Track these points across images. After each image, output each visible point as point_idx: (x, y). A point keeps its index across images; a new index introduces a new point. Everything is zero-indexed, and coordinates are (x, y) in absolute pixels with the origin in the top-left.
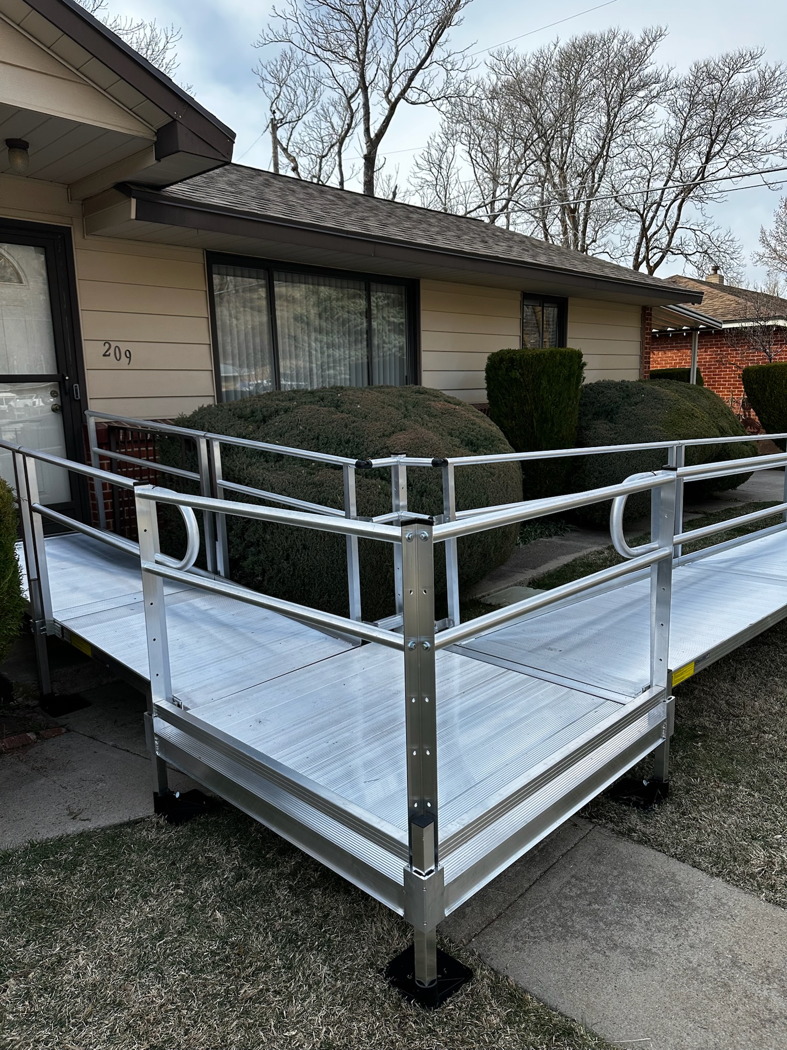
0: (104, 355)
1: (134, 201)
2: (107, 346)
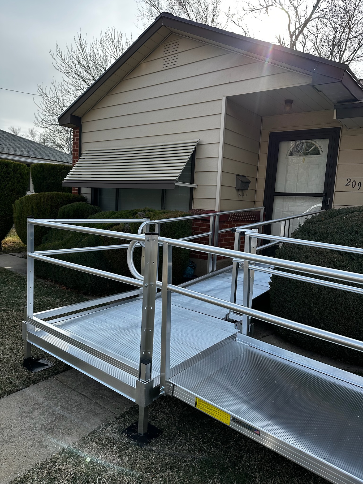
0: (346, 185)
1: (335, 111)
2: (349, 180)
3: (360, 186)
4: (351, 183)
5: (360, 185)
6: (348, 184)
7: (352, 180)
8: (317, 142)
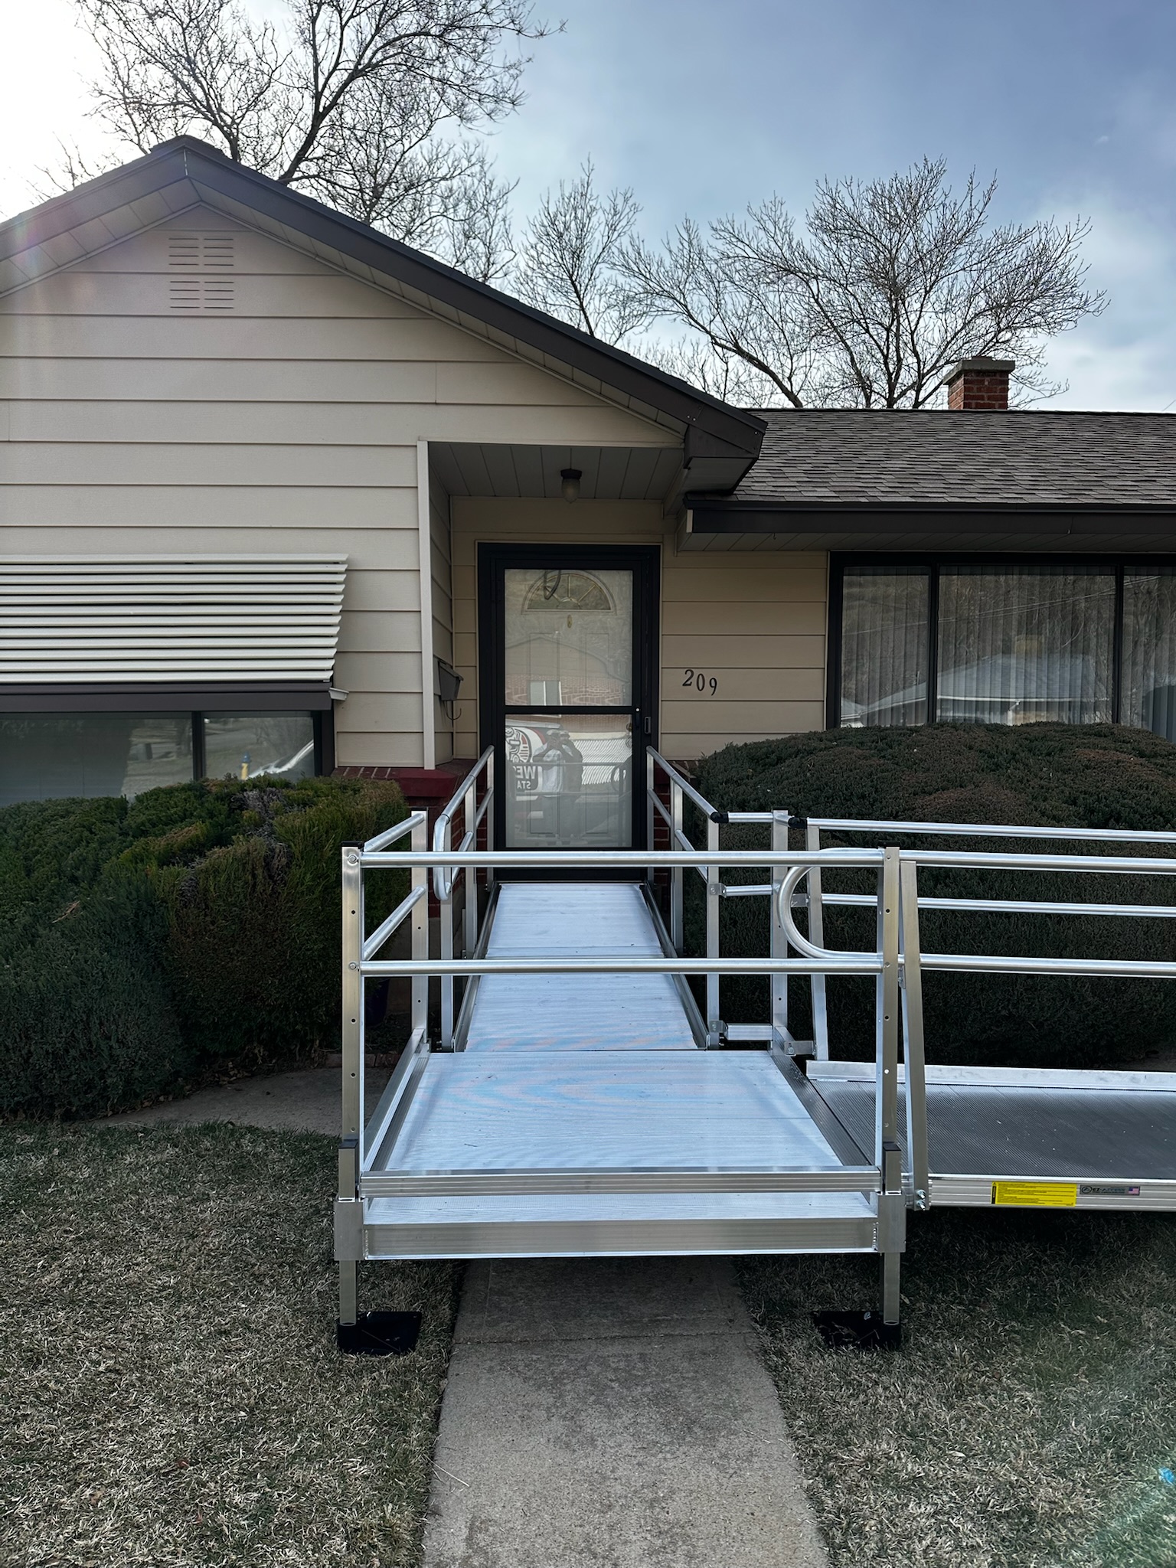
0: (685, 685)
1: (690, 513)
2: (689, 673)
3: (715, 687)
4: (694, 680)
5: (713, 684)
6: (689, 682)
7: (697, 672)
8: (601, 578)
